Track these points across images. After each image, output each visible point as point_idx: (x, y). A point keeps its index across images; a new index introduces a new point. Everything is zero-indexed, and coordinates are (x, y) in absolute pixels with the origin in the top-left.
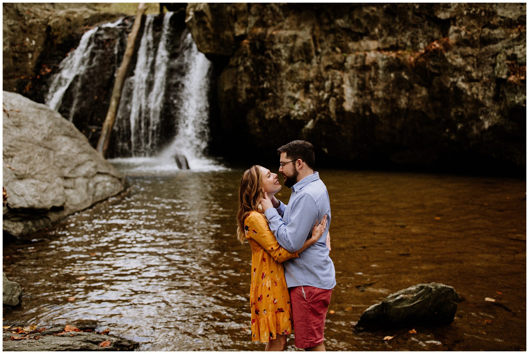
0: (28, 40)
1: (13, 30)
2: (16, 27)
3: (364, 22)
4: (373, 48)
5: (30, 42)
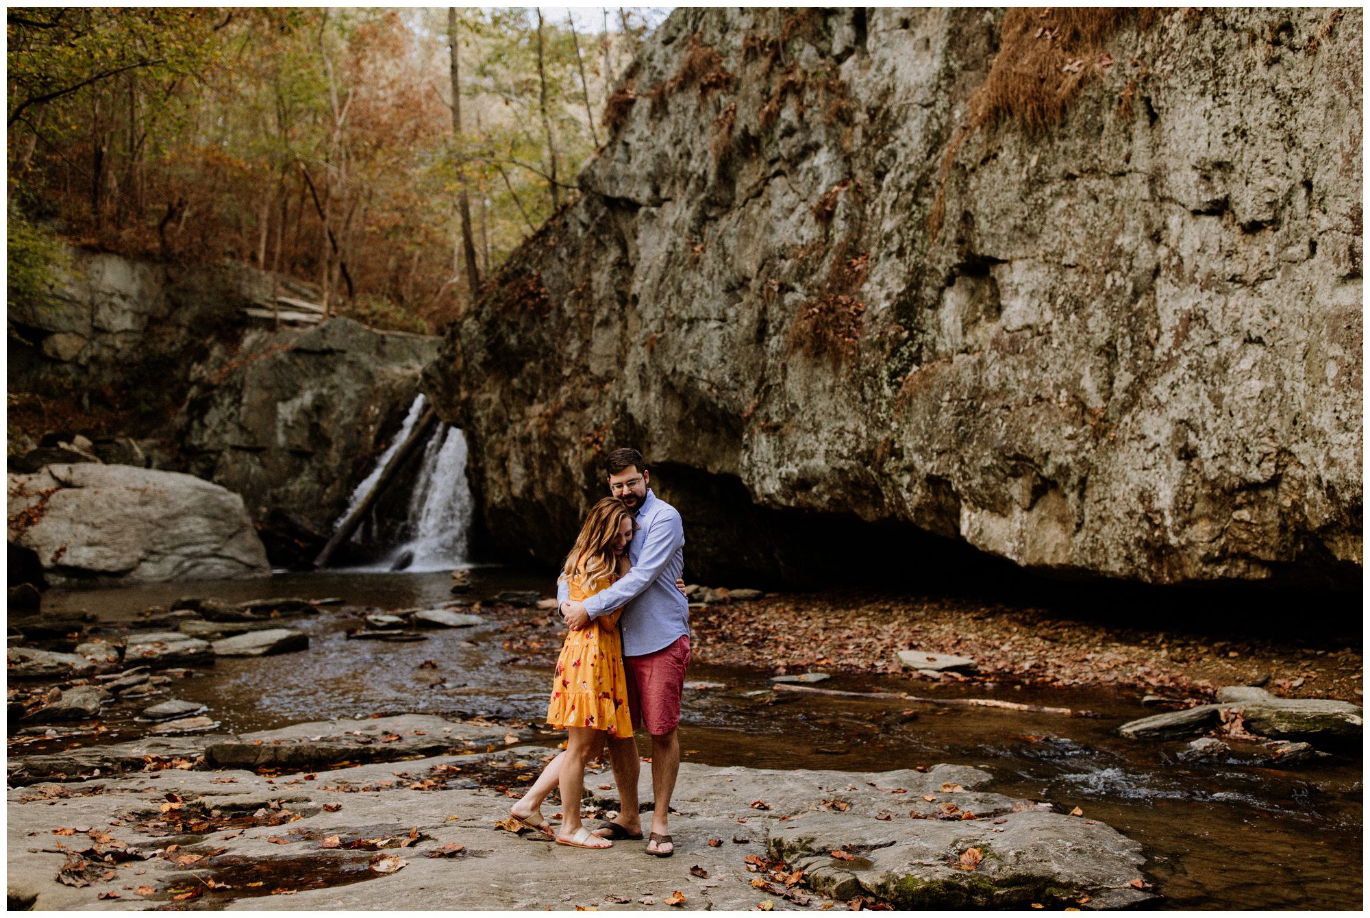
0: (372, 408)
1: (360, 397)
2: (363, 393)
3: (528, 381)
4: (537, 413)
5: (375, 410)
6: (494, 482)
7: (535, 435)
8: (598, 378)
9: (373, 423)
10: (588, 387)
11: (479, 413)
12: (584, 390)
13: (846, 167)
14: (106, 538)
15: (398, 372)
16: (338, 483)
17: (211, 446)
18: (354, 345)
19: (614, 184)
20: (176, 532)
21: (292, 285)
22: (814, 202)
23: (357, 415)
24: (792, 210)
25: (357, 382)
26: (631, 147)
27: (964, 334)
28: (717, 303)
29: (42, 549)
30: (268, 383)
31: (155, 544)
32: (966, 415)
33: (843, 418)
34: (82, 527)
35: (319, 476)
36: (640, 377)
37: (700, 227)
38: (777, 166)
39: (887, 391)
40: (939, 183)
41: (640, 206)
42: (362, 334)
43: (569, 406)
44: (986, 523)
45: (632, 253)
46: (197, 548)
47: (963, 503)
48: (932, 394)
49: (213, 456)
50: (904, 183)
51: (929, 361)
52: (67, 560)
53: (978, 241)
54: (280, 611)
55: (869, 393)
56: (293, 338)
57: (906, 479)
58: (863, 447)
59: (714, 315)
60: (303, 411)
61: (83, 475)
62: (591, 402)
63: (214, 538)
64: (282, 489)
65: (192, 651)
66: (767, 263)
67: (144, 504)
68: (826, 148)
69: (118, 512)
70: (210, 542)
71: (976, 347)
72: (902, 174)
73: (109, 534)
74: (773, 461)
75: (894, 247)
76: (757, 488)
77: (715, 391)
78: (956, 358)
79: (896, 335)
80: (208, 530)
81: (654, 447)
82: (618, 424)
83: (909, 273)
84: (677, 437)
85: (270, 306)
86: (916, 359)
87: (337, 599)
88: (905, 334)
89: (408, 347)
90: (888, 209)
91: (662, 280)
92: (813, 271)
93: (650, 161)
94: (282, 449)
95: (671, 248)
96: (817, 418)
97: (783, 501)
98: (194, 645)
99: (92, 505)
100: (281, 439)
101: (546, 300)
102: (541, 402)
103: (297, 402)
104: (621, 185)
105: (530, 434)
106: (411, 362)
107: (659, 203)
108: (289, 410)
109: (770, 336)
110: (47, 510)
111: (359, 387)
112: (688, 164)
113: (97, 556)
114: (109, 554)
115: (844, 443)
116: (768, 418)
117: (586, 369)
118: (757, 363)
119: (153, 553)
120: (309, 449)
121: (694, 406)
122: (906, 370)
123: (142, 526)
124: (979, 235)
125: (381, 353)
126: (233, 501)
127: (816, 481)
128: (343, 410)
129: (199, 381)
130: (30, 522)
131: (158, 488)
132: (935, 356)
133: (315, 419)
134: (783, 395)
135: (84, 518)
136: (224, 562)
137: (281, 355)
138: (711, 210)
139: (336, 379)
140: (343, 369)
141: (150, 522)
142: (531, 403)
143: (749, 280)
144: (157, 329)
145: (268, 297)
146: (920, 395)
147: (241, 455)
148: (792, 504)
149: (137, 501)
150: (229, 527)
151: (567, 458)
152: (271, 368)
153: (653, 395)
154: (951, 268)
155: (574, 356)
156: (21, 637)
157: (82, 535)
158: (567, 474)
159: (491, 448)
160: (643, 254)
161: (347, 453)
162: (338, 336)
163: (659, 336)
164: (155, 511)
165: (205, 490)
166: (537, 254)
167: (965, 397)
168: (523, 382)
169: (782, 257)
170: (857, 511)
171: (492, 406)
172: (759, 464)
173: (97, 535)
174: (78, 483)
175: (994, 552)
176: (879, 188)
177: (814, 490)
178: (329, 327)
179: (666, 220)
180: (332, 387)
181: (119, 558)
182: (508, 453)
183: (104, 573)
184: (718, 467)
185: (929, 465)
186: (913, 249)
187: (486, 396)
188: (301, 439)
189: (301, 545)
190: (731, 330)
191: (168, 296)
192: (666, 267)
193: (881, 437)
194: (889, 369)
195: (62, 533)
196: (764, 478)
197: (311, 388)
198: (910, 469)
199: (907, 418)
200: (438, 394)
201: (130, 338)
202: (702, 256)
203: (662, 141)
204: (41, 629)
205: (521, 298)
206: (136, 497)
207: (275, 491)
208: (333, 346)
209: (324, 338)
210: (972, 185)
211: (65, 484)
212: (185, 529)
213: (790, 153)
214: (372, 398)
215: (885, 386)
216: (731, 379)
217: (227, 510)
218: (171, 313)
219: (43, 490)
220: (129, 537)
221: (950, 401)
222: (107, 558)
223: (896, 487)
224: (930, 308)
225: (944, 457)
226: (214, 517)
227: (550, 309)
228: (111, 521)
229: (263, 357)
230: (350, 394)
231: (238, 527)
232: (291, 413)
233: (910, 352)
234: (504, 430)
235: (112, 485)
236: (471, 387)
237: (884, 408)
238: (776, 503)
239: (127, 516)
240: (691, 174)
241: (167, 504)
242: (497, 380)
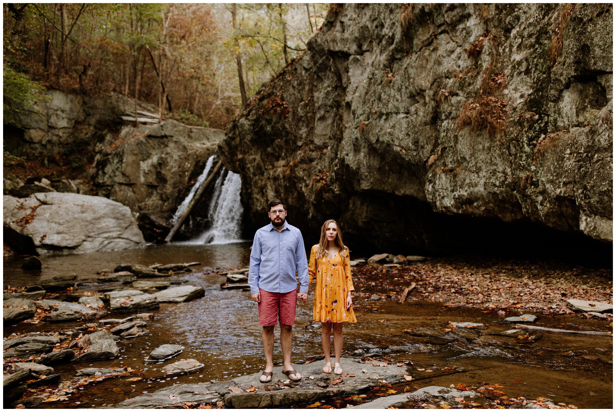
0: (187, 164)
1: (181, 158)
2: (182, 156)
3: (277, 149)
4: (282, 165)
5: (188, 165)
6: (257, 200)
7: (281, 176)
8: (318, 146)
9: (187, 171)
10: (313, 151)
11: (249, 165)
12: (311, 152)
13: (485, 27)
14: (66, 230)
15: (198, 146)
16: (170, 201)
17: (108, 183)
18: (177, 133)
19: (335, 44)
20: (100, 226)
21: (143, 105)
22: (467, 46)
23: (179, 167)
24: (452, 52)
25: (179, 151)
26: (345, 24)
27: (578, 116)
28: (404, 104)
29: (34, 236)
30: (135, 152)
31: (90, 232)
32: (584, 162)
33: (496, 165)
34: (53, 225)
35: (161, 197)
36: (354, 145)
37: (390, 64)
38: (443, 28)
39: (527, 149)
40: (554, 31)
41: (350, 55)
42: (181, 128)
43: (302, 161)
44: (598, 223)
45: (344, 80)
46: (111, 234)
47: (581, 212)
48: (558, 150)
49: (109, 188)
50: (526, 34)
51: (553, 132)
52: (47, 241)
53: (593, 61)
54: (174, 271)
55: (513, 150)
56: (147, 130)
57: (540, 198)
58: (510, 180)
59: (402, 110)
60: (153, 166)
61: (52, 198)
62: (316, 158)
63: (118, 229)
64: (143, 203)
65: (148, 301)
66: (437, 82)
67: (83, 212)
68: (474, 16)
69: (71, 216)
70: (116, 231)
71: (586, 123)
72: (525, 28)
73: (67, 228)
74: (450, 189)
75: (523, 68)
76: (438, 203)
77: (404, 151)
78: (572, 130)
79: (531, 117)
80: (115, 225)
81: (362, 182)
82: (338, 169)
83: (534, 83)
84: (377, 176)
85: (134, 115)
86: (544, 131)
87: (197, 263)
88: (537, 117)
89: (203, 134)
90: (514, 49)
91: (366, 93)
92: (470, 84)
93: (357, 31)
94: (143, 184)
95: (371, 76)
96: (478, 165)
97: (455, 211)
98: (146, 298)
99: (57, 213)
100: (142, 179)
101: (286, 108)
102: (283, 159)
103: (150, 161)
104: (339, 44)
105: (279, 175)
106: (205, 141)
107: (361, 53)
108: (146, 165)
109: (442, 121)
110: (36, 216)
111: (180, 153)
112: (381, 31)
113: (62, 239)
114: (68, 238)
115: (497, 178)
116: (445, 165)
117: (312, 142)
118: (432, 136)
119: (89, 237)
120: (156, 184)
121: (389, 159)
122: (538, 137)
123: (83, 223)
124: (594, 58)
125: (190, 137)
126: (126, 210)
127: (477, 199)
128: (173, 166)
129: (100, 152)
130: (27, 222)
131: (89, 204)
132: (557, 129)
133: (159, 170)
134: (455, 153)
135: (54, 220)
136: (124, 240)
137: (142, 139)
138: (397, 54)
139: (168, 150)
140: (172, 145)
141: (87, 221)
142: (278, 160)
143: (425, 91)
144: (79, 127)
145: (132, 110)
146: (550, 151)
147: (123, 187)
148: (460, 212)
149: (79, 211)
150: (125, 223)
151: (301, 188)
152: (137, 145)
153: (362, 154)
154: (569, 78)
155: (304, 136)
156: (44, 291)
157: (54, 228)
158: (301, 195)
159: (256, 182)
160: (352, 80)
161: (175, 185)
162: (169, 129)
163: (367, 123)
164: (89, 216)
165: (112, 205)
166: (279, 85)
167: (582, 151)
168: (274, 149)
169: (447, 77)
170: (500, 216)
171: (256, 162)
172: (440, 190)
173: (61, 228)
174: (50, 202)
175: (604, 240)
176: (507, 38)
177: (475, 204)
178: (165, 124)
179: (366, 61)
180: (167, 154)
181: (73, 240)
182: (266, 185)
183: (66, 247)
184: (403, 192)
185: (558, 191)
186: (536, 69)
187: (252, 157)
188: (152, 179)
189: (157, 231)
190: (413, 118)
191: (84, 110)
192: (369, 86)
193: (523, 175)
194: (528, 136)
195: (44, 228)
196: (443, 198)
197: (156, 154)
198: (544, 192)
199: (541, 164)
200: (226, 156)
201: (67, 131)
202: (394, 79)
203: (364, 20)
204: (53, 286)
205: (273, 107)
206: (79, 209)
207: (140, 204)
208: (167, 134)
209: (162, 130)
210: (589, 29)
211: (44, 203)
212: (104, 224)
213: (452, 20)
214: (187, 159)
215: (525, 146)
216: (413, 144)
217: (124, 215)
218: (86, 118)
219: (33, 206)
220: (77, 228)
221: (570, 154)
222: (67, 240)
223: (533, 202)
224: (552, 102)
225: (570, 186)
226: (117, 219)
227: (289, 112)
228: (68, 222)
229: (132, 140)
230: (176, 157)
231: (129, 223)
232: (147, 166)
233: (540, 127)
234: (262, 174)
235: (67, 203)
236: (244, 153)
237: (524, 158)
238: (450, 211)
239: (75, 218)
240: (384, 36)
241: (94, 212)
242: (258, 149)
